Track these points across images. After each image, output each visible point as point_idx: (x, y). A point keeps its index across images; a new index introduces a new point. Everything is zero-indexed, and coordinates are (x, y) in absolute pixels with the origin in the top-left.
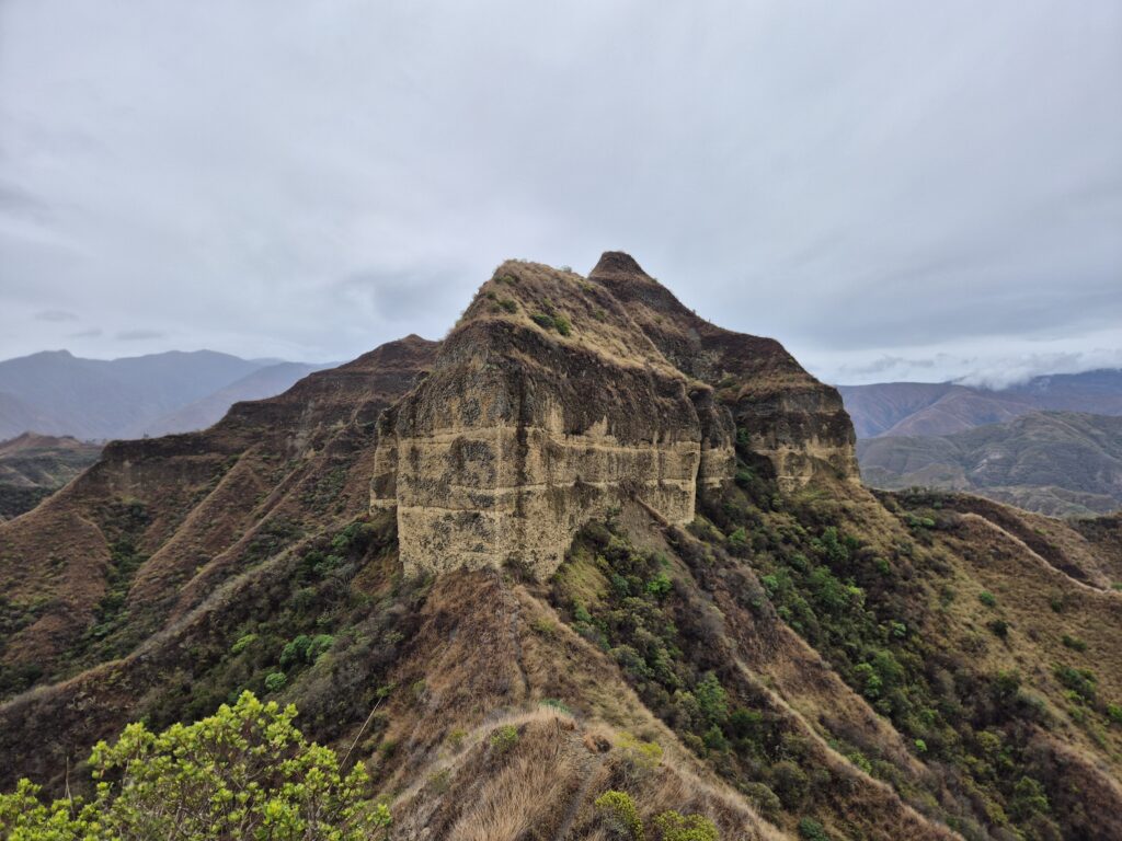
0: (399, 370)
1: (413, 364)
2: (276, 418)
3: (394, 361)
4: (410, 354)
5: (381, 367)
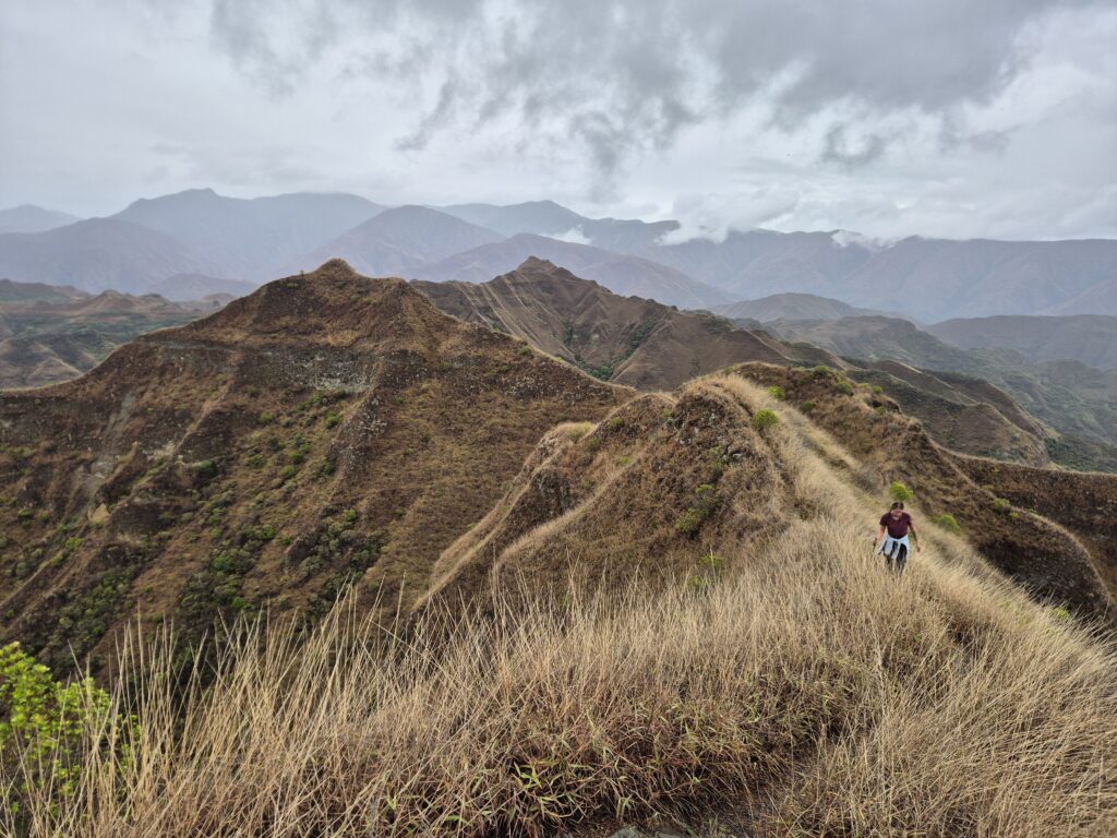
0: (291, 340)
1: (319, 328)
2: (64, 426)
3: (285, 320)
4: (318, 305)
5: (256, 332)
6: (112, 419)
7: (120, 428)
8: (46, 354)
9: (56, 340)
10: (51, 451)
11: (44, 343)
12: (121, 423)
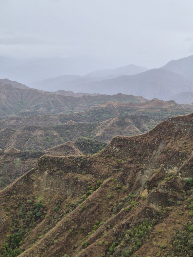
2: (136, 153)
6: (154, 153)
7: (157, 157)
8: (130, 123)
9: (134, 118)
10: (131, 162)
11: (130, 119)
12: (157, 155)
